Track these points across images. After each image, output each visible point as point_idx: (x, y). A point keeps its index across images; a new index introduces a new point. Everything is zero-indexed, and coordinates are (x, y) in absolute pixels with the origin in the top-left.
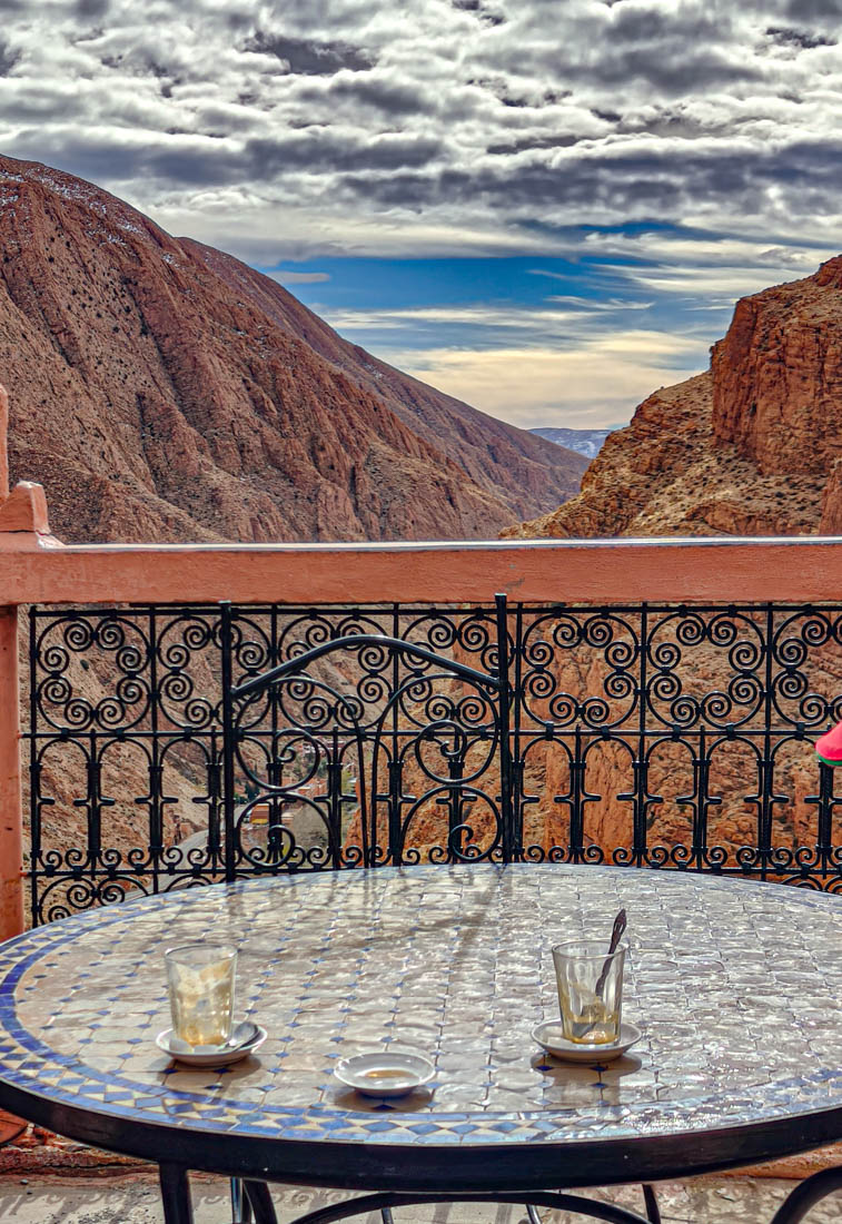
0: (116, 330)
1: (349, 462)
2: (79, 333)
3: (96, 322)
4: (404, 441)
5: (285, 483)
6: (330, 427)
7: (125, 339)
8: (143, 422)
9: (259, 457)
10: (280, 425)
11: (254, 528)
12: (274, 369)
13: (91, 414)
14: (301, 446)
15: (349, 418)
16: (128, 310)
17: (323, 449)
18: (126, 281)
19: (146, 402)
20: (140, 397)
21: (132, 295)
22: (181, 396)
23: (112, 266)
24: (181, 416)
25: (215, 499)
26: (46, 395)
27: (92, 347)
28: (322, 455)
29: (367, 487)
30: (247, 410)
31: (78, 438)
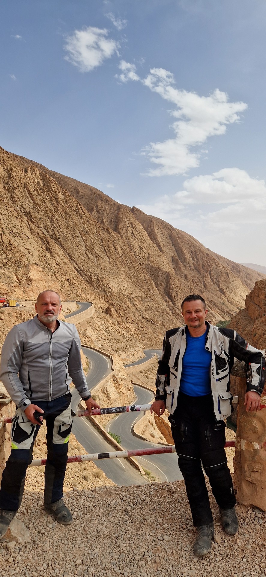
0: (168, 245)
1: (209, 269)
2: (162, 246)
3: (165, 244)
4: (219, 265)
5: (198, 273)
6: (206, 263)
7: (170, 247)
8: (173, 262)
9: (193, 268)
10: (197, 262)
11: (193, 281)
12: (196, 252)
13: (165, 260)
14: (201, 266)
15: (209, 261)
16: (170, 242)
17: (204, 267)
18: (170, 237)
19: (173, 258)
20: (172, 257)
21: (171, 239)
22: (179, 257)
23: (167, 234)
24: (180, 261)
25: (186, 276)
26: (158, 257)
27: (164, 249)
28: (204, 268)
29: (213, 274)
30: (191, 259)
31: (163, 265)
